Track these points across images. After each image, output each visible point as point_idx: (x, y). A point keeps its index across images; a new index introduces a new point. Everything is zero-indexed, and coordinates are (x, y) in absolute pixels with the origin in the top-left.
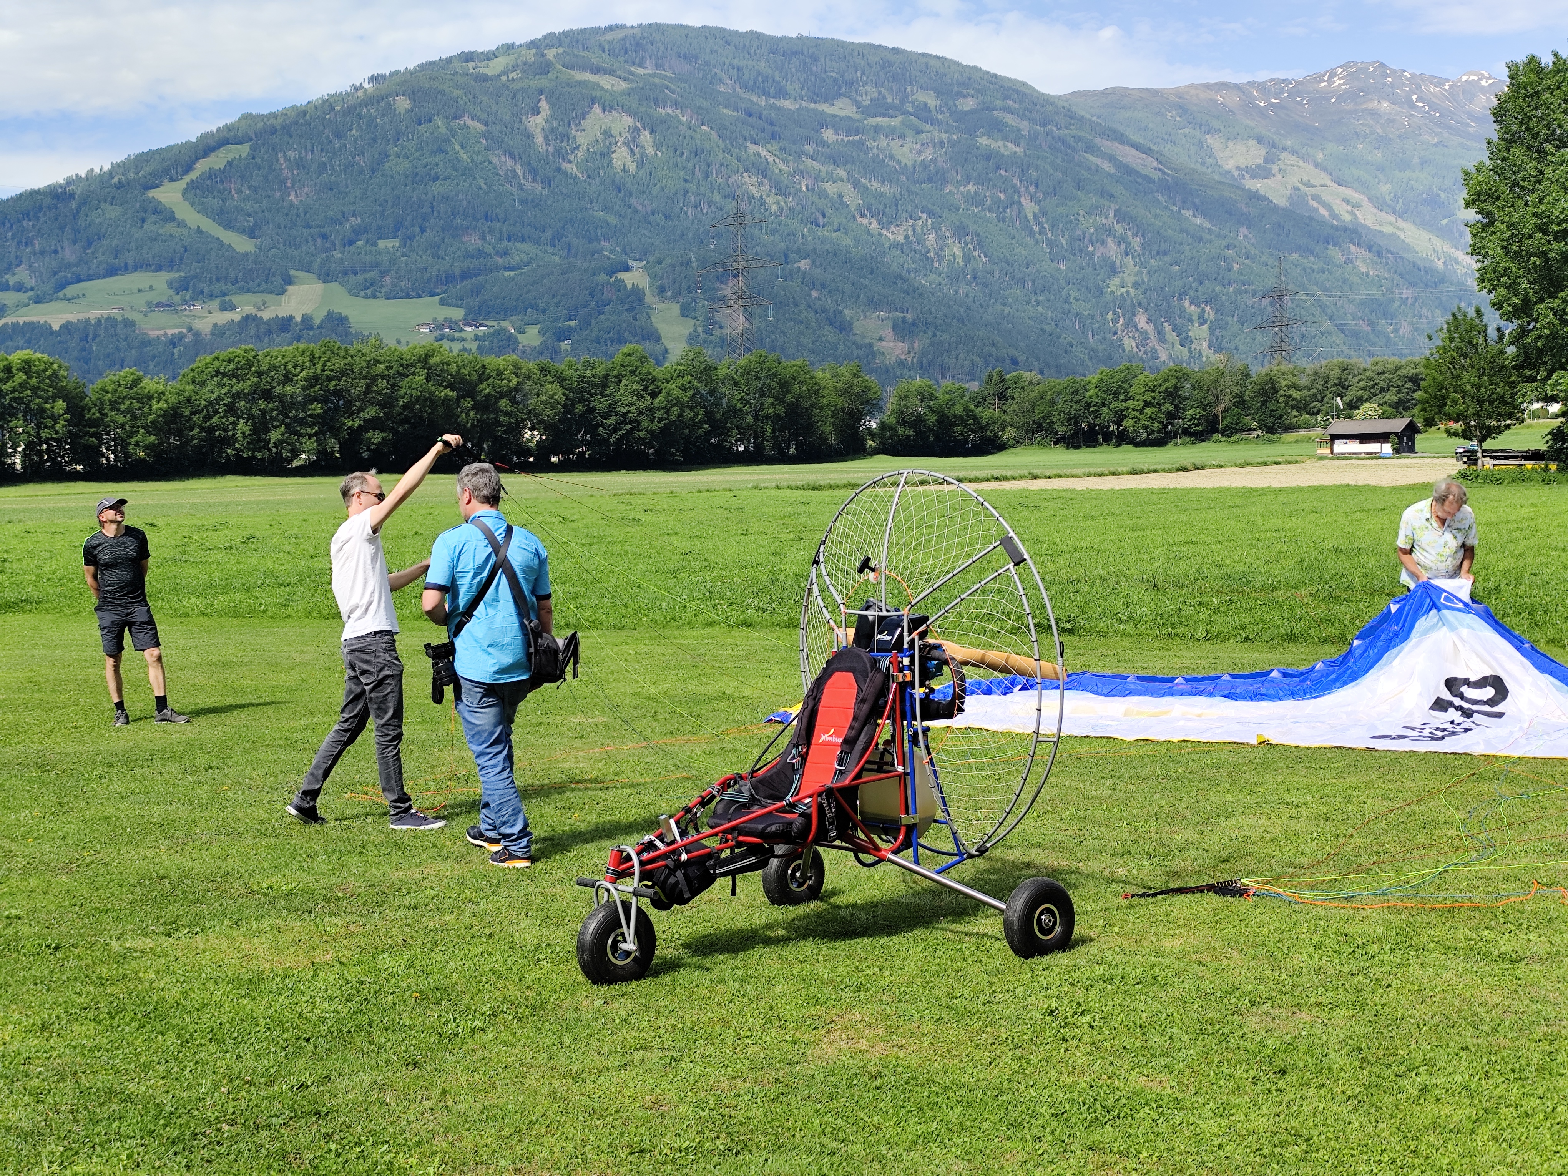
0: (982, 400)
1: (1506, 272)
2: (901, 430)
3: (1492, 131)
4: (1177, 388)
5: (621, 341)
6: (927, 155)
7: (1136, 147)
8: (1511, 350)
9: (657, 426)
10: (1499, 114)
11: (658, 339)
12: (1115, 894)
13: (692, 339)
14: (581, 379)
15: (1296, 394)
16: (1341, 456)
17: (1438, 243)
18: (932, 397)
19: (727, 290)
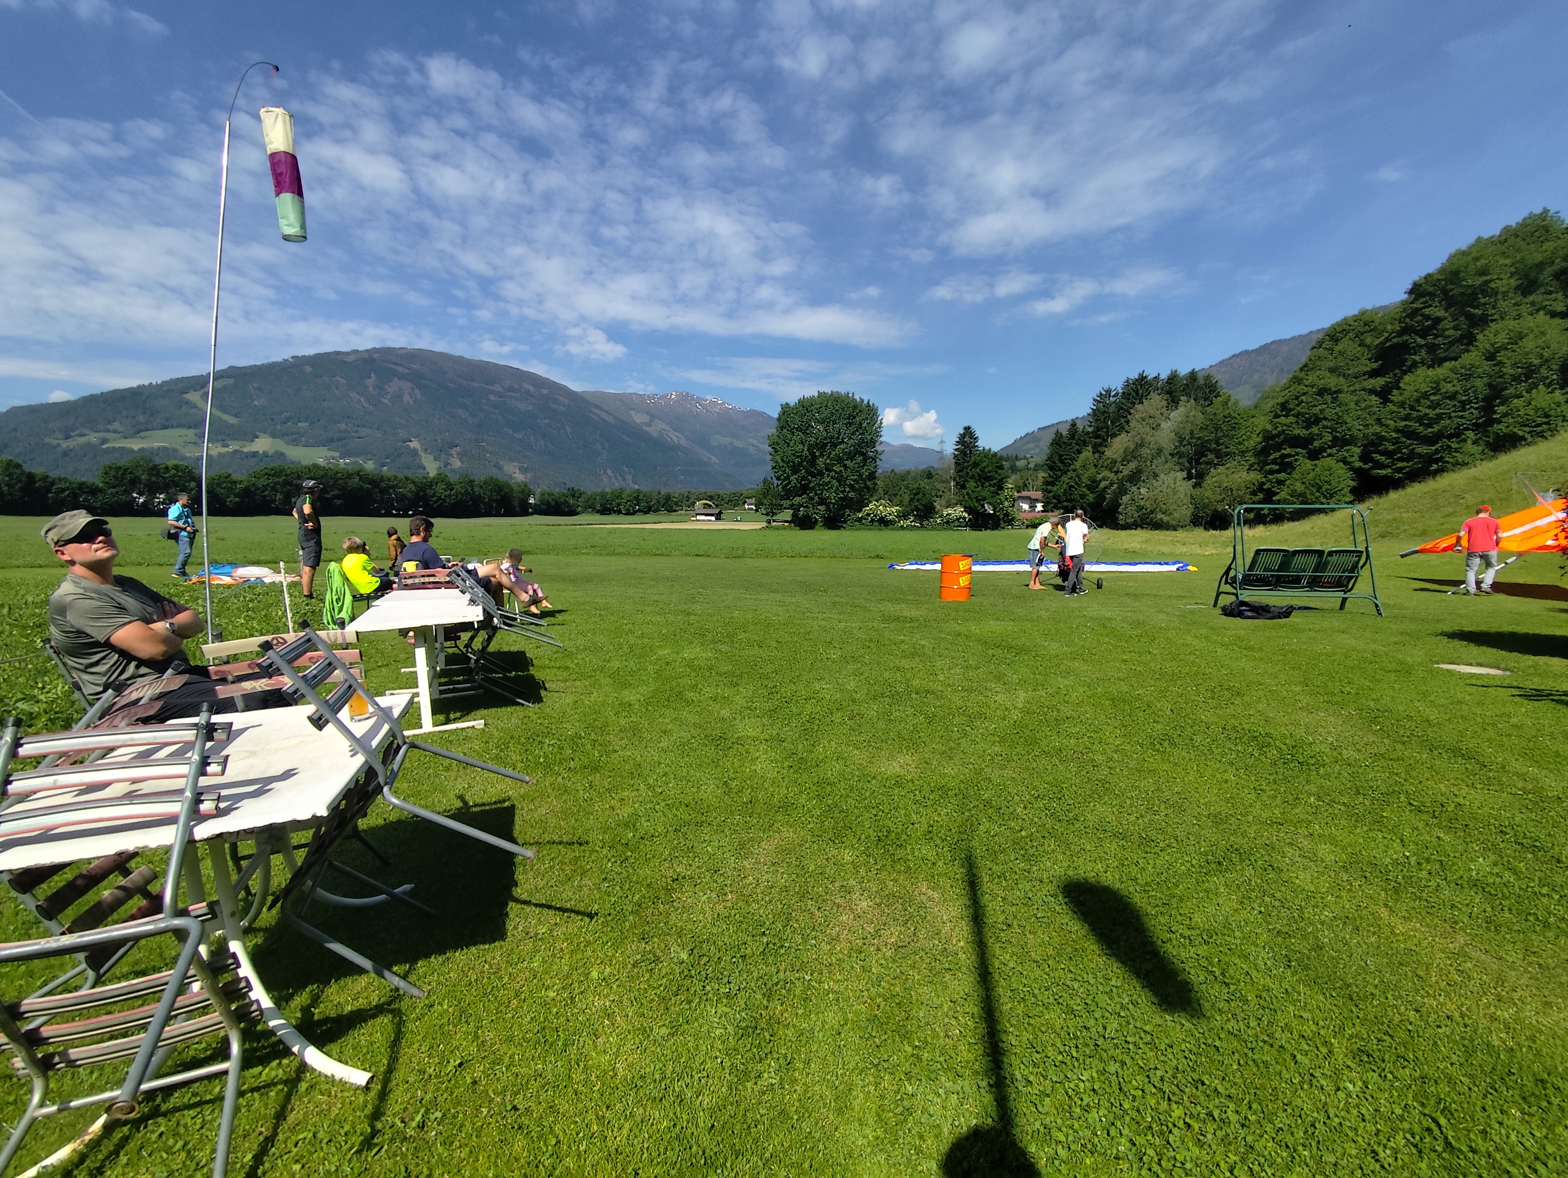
0: (568, 496)
1: (781, 467)
2: (542, 506)
4: (637, 496)
7: (606, 412)
8: (782, 490)
15: (674, 500)
16: (699, 520)
19: (453, 451)
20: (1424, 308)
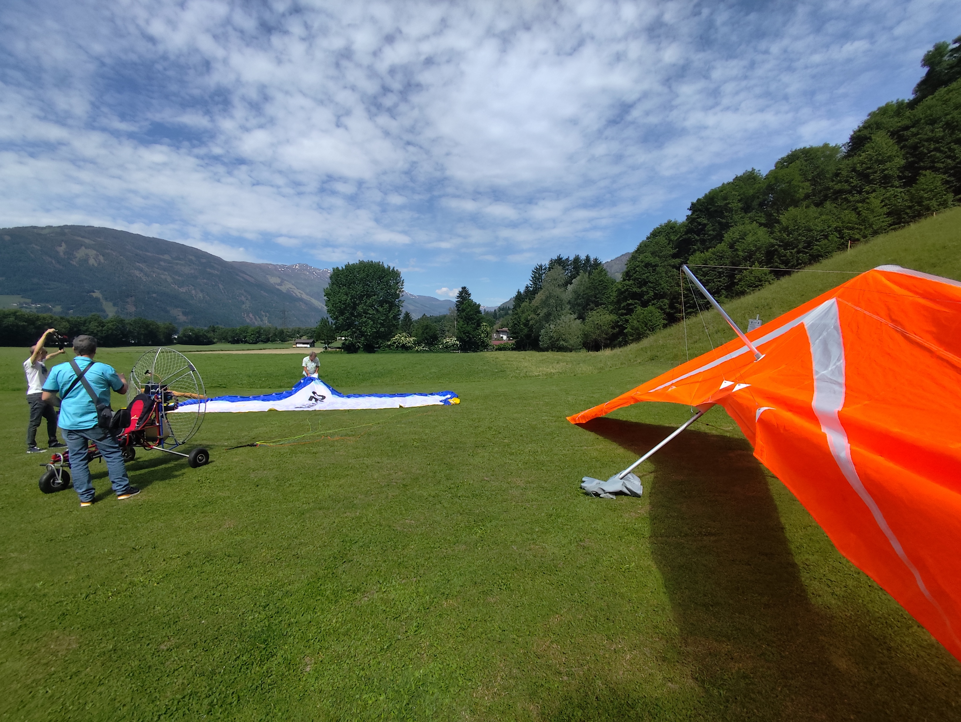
0: (208, 332)
1: (333, 310)
2: (184, 338)
3: (330, 281)
4: (259, 331)
5: (91, 312)
6: (193, 271)
7: (249, 276)
8: (334, 326)
9: (104, 335)
10: (331, 278)
11: (105, 312)
12: (223, 449)
13: (116, 312)
14: (76, 321)
15: (288, 333)
16: (298, 347)
17: (319, 303)
18: (193, 330)
19: (129, 300)
20: (698, 218)
